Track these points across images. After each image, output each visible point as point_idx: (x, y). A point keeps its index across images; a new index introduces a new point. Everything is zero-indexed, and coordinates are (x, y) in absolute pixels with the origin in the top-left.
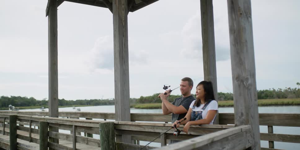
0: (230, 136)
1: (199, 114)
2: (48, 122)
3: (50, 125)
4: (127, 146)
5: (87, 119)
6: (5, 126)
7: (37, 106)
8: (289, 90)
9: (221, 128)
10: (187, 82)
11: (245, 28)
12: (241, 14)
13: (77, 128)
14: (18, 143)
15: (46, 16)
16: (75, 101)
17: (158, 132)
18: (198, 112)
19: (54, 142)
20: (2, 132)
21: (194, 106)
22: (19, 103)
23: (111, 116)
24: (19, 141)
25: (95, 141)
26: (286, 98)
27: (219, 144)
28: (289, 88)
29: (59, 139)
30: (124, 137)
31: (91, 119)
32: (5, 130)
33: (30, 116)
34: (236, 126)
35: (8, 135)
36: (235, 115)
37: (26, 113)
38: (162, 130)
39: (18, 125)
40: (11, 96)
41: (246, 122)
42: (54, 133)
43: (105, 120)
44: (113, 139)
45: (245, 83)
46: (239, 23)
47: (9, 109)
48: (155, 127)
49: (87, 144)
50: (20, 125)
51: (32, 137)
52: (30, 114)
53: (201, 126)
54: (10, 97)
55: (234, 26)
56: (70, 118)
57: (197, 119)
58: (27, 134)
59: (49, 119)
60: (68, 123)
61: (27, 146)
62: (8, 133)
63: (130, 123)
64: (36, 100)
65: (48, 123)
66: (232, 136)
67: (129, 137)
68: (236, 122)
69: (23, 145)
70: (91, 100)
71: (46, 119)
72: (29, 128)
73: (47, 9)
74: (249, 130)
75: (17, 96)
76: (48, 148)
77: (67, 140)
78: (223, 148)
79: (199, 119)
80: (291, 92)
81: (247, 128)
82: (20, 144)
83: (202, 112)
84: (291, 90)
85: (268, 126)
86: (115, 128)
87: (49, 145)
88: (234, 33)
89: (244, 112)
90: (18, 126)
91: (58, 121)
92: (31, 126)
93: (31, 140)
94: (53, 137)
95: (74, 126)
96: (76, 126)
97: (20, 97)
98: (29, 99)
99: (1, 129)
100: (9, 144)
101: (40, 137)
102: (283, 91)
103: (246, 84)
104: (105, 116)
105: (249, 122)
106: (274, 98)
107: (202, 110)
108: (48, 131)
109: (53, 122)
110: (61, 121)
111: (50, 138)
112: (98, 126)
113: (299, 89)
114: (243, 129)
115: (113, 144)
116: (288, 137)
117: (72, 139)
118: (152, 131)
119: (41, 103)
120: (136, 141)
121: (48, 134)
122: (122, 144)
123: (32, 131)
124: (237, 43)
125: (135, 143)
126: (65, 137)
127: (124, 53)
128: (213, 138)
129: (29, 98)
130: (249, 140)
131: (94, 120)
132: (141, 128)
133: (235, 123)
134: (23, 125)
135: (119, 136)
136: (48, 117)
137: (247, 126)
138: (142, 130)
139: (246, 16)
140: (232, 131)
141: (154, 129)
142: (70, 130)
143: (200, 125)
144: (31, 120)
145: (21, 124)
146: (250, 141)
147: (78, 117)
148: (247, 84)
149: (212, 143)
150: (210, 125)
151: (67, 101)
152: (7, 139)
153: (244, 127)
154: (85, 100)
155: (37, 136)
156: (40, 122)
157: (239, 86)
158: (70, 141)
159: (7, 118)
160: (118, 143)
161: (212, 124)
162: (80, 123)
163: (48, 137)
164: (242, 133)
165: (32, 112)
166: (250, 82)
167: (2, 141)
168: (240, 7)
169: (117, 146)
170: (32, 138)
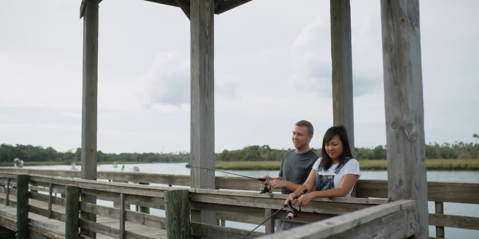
0: (383, 217)
1: (328, 180)
2: (80, 187)
3: (83, 192)
4: (210, 229)
5: (140, 183)
6: (8, 192)
7: (58, 161)
8: (461, 146)
9: (365, 203)
10: (305, 128)
11: (409, 43)
12: (403, 20)
13: (128, 197)
14: (29, 220)
15: (81, 17)
16: (118, 155)
17: (262, 207)
18: (327, 176)
19: (88, 219)
20: (5, 202)
21: (320, 167)
22: (30, 156)
23: (181, 180)
24: (31, 216)
25: (156, 220)
26: (455, 158)
27: (368, 229)
28: (461, 143)
29: (97, 215)
30: (203, 213)
31: (148, 184)
32: (9, 198)
33: (51, 177)
34: (390, 201)
35: (13, 206)
36: (389, 183)
37: (42, 172)
38: (268, 204)
39: (29, 190)
40: (17, 145)
41: (408, 195)
42: (89, 204)
43: (170, 186)
44: (187, 216)
45: (406, 132)
46: (399, 35)
47: (15, 165)
48: (256, 199)
49: (143, 223)
50: (31, 190)
51: (53, 210)
52: (50, 173)
53: (332, 200)
54: (14, 145)
55: (391, 40)
56: (113, 181)
57: (325, 188)
58: (45, 206)
59: (81, 182)
60: (112, 190)
61: (44, 225)
62: (14, 203)
63: (215, 191)
64: (55, 151)
65: (80, 189)
66: (386, 217)
67: (212, 214)
68: (390, 195)
69: (38, 222)
70: (144, 154)
71: (77, 183)
72: (48, 196)
73: (83, 5)
74: (412, 207)
75: (26, 145)
76: (79, 228)
77: (110, 217)
78: (374, 236)
79: (330, 188)
80: (464, 149)
81: (408, 205)
82: (34, 221)
83: (333, 176)
84: (465, 145)
85: (436, 203)
86: (190, 199)
87: (80, 223)
88: (391, 50)
89: (403, 178)
90: (29, 192)
91: (97, 186)
92: (51, 193)
93: (52, 215)
94: (86, 211)
95: (121, 195)
96: (126, 195)
97: (30, 145)
98: (45, 150)
99: (3, 196)
100: (16, 221)
101: (67, 210)
102: (450, 146)
103: (409, 135)
104: (170, 179)
105: (411, 195)
106: (436, 158)
107: (334, 174)
108: (80, 202)
109: (89, 187)
110: (102, 186)
111: (83, 212)
112: (162, 195)
113: (476, 145)
114: (403, 206)
115: (186, 224)
116: (468, 220)
117: (119, 215)
118: (251, 205)
119: (64, 157)
120: (220, 221)
121: (79, 205)
122: (200, 224)
123: (53, 200)
124: (396, 67)
125: (218, 224)
126: (107, 211)
127: (207, 78)
128: (360, 220)
129: (45, 148)
130: (411, 224)
131: (152, 185)
132: (233, 200)
133: (389, 197)
134: (37, 192)
135: (197, 212)
136: (80, 179)
137: (408, 201)
138: (235, 203)
139: (412, 23)
140: (387, 209)
141: (254, 202)
142: (112, 201)
143: (331, 198)
144: (52, 182)
145: (34, 189)
146: (413, 225)
147: (127, 180)
148: (410, 133)
149: (359, 227)
150: (347, 197)
151: (106, 154)
152: (12, 212)
153: (404, 202)
154: (135, 154)
155: (61, 210)
156: (66, 187)
157: (397, 136)
158: (115, 218)
159: (13, 179)
160: (193, 224)
161: (349, 196)
162: (132, 190)
163: (80, 211)
164: (400, 212)
165: (52, 171)
166: (414, 130)
167: (4, 215)
168: (401, 9)
169: (193, 229)
170: (52, 212)
